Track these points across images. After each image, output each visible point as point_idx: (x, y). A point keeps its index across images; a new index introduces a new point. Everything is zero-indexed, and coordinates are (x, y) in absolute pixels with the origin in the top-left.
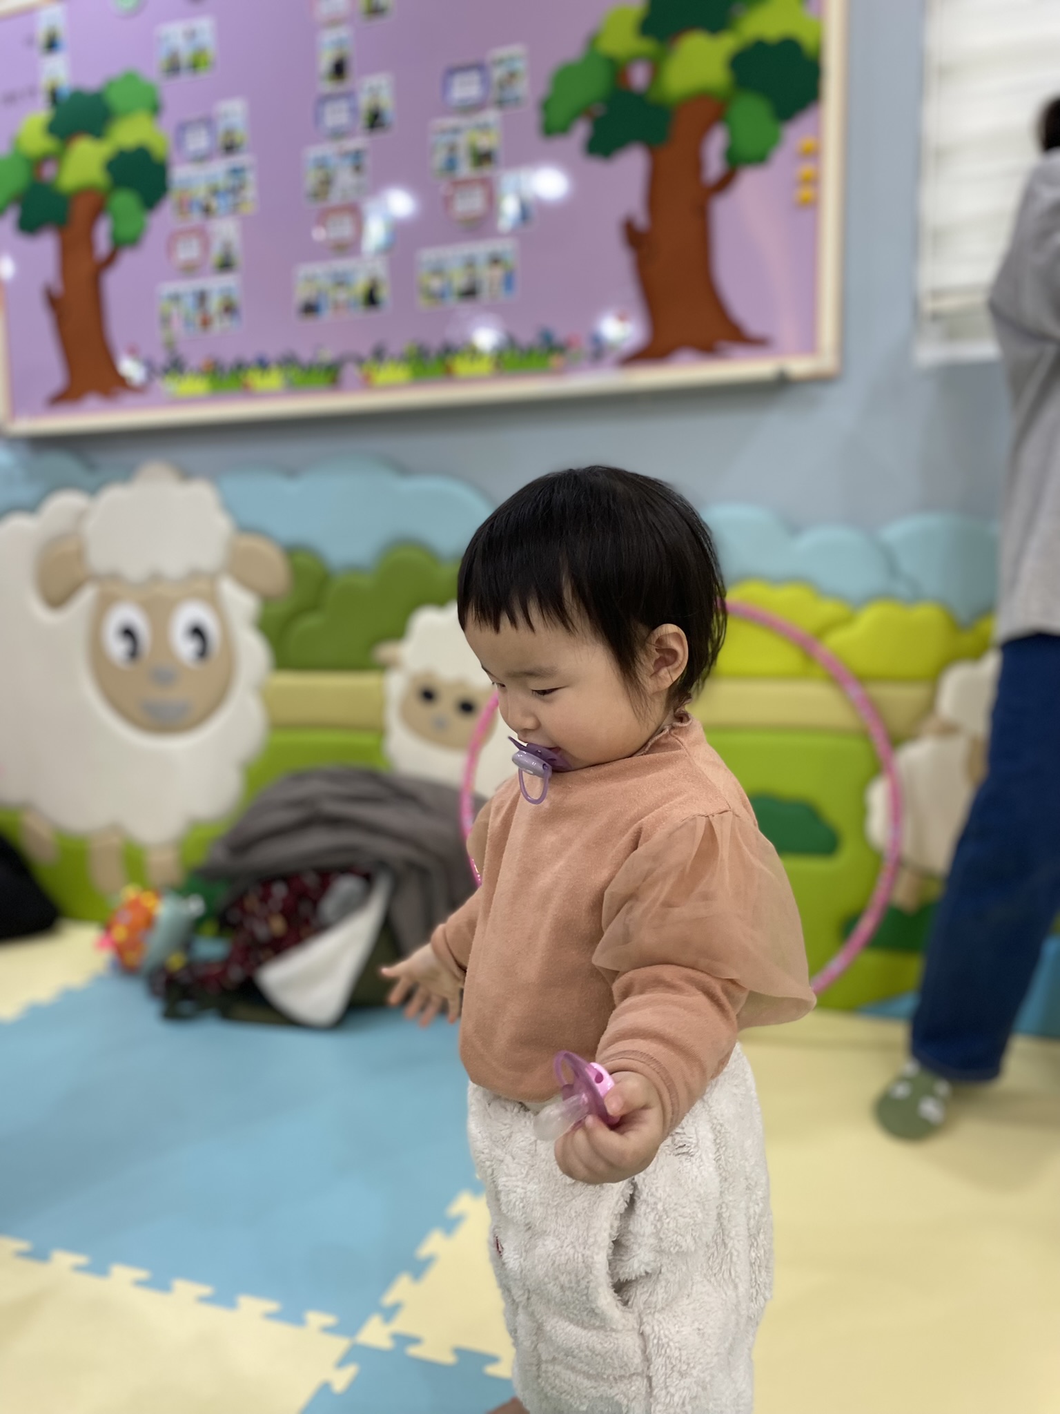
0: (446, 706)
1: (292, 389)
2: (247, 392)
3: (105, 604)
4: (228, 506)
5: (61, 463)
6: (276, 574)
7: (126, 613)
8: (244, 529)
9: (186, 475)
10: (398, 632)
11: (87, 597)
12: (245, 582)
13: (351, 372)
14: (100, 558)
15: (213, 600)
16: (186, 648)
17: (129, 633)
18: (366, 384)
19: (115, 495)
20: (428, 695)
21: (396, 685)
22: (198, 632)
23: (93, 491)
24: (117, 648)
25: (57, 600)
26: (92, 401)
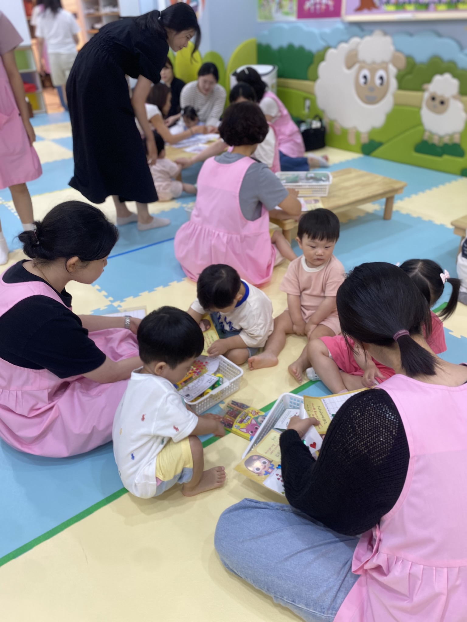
0: (437, 102)
1: (417, 10)
2: (405, 11)
3: (361, 68)
4: (394, 44)
5: (356, 29)
6: (402, 63)
7: (365, 72)
8: (397, 50)
9: (385, 34)
10: (429, 80)
11: (356, 67)
12: (395, 65)
13: (432, 6)
14: (362, 56)
15: (386, 69)
16: (378, 82)
17: (365, 77)
18: (435, 10)
19: (367, 39)
20: (433, 99)
21: (426, 95)
22: (381, 78)
23: (362, 37)
24: (362, 81)
25: (349, 67)
26: (366, 11)
